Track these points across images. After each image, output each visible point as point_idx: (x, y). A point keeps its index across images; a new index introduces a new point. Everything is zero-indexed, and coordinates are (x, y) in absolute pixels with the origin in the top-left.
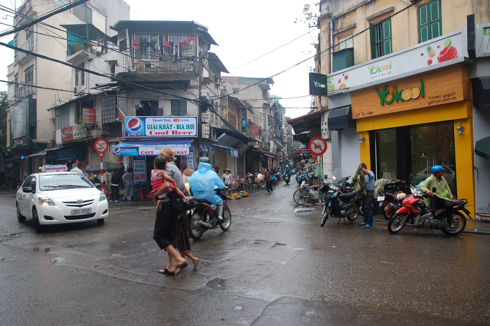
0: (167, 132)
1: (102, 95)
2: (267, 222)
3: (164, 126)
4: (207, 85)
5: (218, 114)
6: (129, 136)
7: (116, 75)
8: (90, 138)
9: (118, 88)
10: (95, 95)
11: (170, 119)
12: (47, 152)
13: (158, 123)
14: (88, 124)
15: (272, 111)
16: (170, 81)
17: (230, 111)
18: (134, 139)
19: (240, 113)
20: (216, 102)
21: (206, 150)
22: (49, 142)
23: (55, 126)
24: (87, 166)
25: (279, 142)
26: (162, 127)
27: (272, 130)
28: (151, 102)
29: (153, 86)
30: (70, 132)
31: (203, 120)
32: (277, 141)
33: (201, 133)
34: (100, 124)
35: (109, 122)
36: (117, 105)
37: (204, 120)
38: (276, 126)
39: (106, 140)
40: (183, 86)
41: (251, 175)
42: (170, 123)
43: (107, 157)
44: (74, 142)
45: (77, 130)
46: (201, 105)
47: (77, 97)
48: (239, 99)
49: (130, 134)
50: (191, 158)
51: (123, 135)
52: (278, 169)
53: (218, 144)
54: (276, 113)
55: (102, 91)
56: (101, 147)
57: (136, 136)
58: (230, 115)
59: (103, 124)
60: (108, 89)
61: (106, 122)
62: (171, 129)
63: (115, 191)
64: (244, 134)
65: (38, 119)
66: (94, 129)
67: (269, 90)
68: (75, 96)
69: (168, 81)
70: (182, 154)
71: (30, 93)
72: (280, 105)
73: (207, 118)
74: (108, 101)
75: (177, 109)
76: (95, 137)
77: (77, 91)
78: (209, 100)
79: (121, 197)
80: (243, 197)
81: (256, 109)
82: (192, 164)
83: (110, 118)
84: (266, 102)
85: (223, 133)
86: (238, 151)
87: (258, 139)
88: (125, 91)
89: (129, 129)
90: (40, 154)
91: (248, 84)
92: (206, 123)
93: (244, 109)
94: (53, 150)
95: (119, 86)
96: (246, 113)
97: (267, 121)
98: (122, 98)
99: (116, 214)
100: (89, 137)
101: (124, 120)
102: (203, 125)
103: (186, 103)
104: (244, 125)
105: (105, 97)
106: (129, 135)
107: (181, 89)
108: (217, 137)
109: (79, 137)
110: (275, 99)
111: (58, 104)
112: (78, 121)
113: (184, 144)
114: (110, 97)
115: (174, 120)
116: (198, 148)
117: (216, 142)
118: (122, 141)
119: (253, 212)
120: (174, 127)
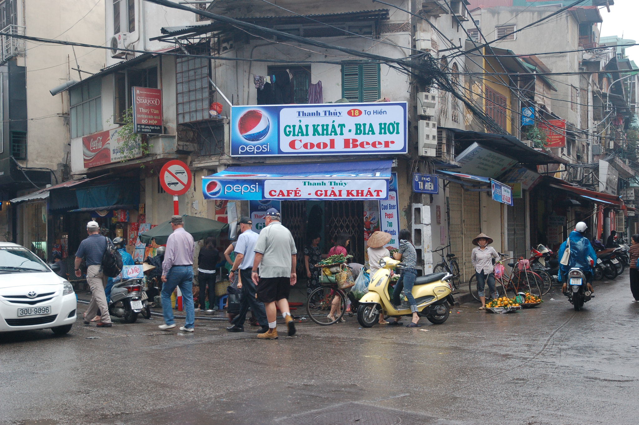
0: (332, 142)
1: (176, 54)
2: (596, 379)
3: (325, 128)
4: (432, 20)
5: (460, 93)
6: (242, 153)
7: (208, 5)
8: (149, 159)
9: (214, 36)
10: (159, 56)
11: (338, 109)
12: (52, 191)
13: (311, 121)
14: (146, 125)
15: (605, 81)
16: (338, 15)
17: (492, 86)
18: (252, 161)
19: (516, 90)
20: (455, 63)
21: (429, 186)
22: (55, 168)
23: (70, 131)
24: (142, 226)
25: (625, 162)
26: (320, 129)
27: (604, 131)
28: (291, 68)
29: (298, 30)
30: (103, 145)
31: (421, 112)
32: (619, 161)
33: (417, 143)
34: (172, 126)
35: (194, 119)
36: (211, 78)
37: (425, 111)
38: (615, 120)
39: (186, 163)
40: (370, 26)
41: (546, 250)
42: (338, 121)
43: (190, 205)
44: (113, 169)
45: (118, 140)
46: (417, 72)
47: (118, 61)
48: (516, 52)
49: (243, 149)
50: (392, 207)
51: (226, 150)
52: (621, 235)
53: (459, 170)
54: (618, 85)
55: (177, 46)
56: (177, 181)
57: (257, 153)
58: (490, 95)
59: (179, 125)
60: (191, 41)
61: (187, 120)
62: (342, 134)
63: (207, 286)
64: (528, 143)
65: (30, 115)
66: (158, 137)
67: (599, 24)
68: (113, 57)
69: (334, 15)
70: (369, 197)
71: (12, 52)
72: (628, 63)
73: (432, 106)
74: (190, 68)
75: (356, 85)
76: (162, 156)
77: (119, 46)
78: (438, 59)
79: (222, 301)
80: (525, 307)
81: (561, 77)
82: (394, 220)
83: (196, 111)
84: (587, 56)
85: (471, 143)
86: (512, 189)
87: (564, 157)
88: (231, 42)
89: (241, 137)
90: (35, 197)
91: (540, 13)
92: (428, 118)
93: (528, 79)
94: (64, 188)
95: (215, 32)
96: (533, 89)
97: (591, 109)
98: (224, 61)
99: (210, 343)
100: (148, 155)
101: (227, 115)
102: (422, 124)
103: (379, 69)
104: (528, 120)
105: (184, 59)
106: (240, 150)
107: (365, 33)
108: (458, 152)
109: (125, 157)
110: (615, 46)
111: (76, 78)
112: (122, 120)
113: (374, 171)
114: (195, 58)
115: (349, 113)
116: (409, 180)
117: (454, 167)
118: (225, 165)
119: (555, 349)
120: (350, 131)
